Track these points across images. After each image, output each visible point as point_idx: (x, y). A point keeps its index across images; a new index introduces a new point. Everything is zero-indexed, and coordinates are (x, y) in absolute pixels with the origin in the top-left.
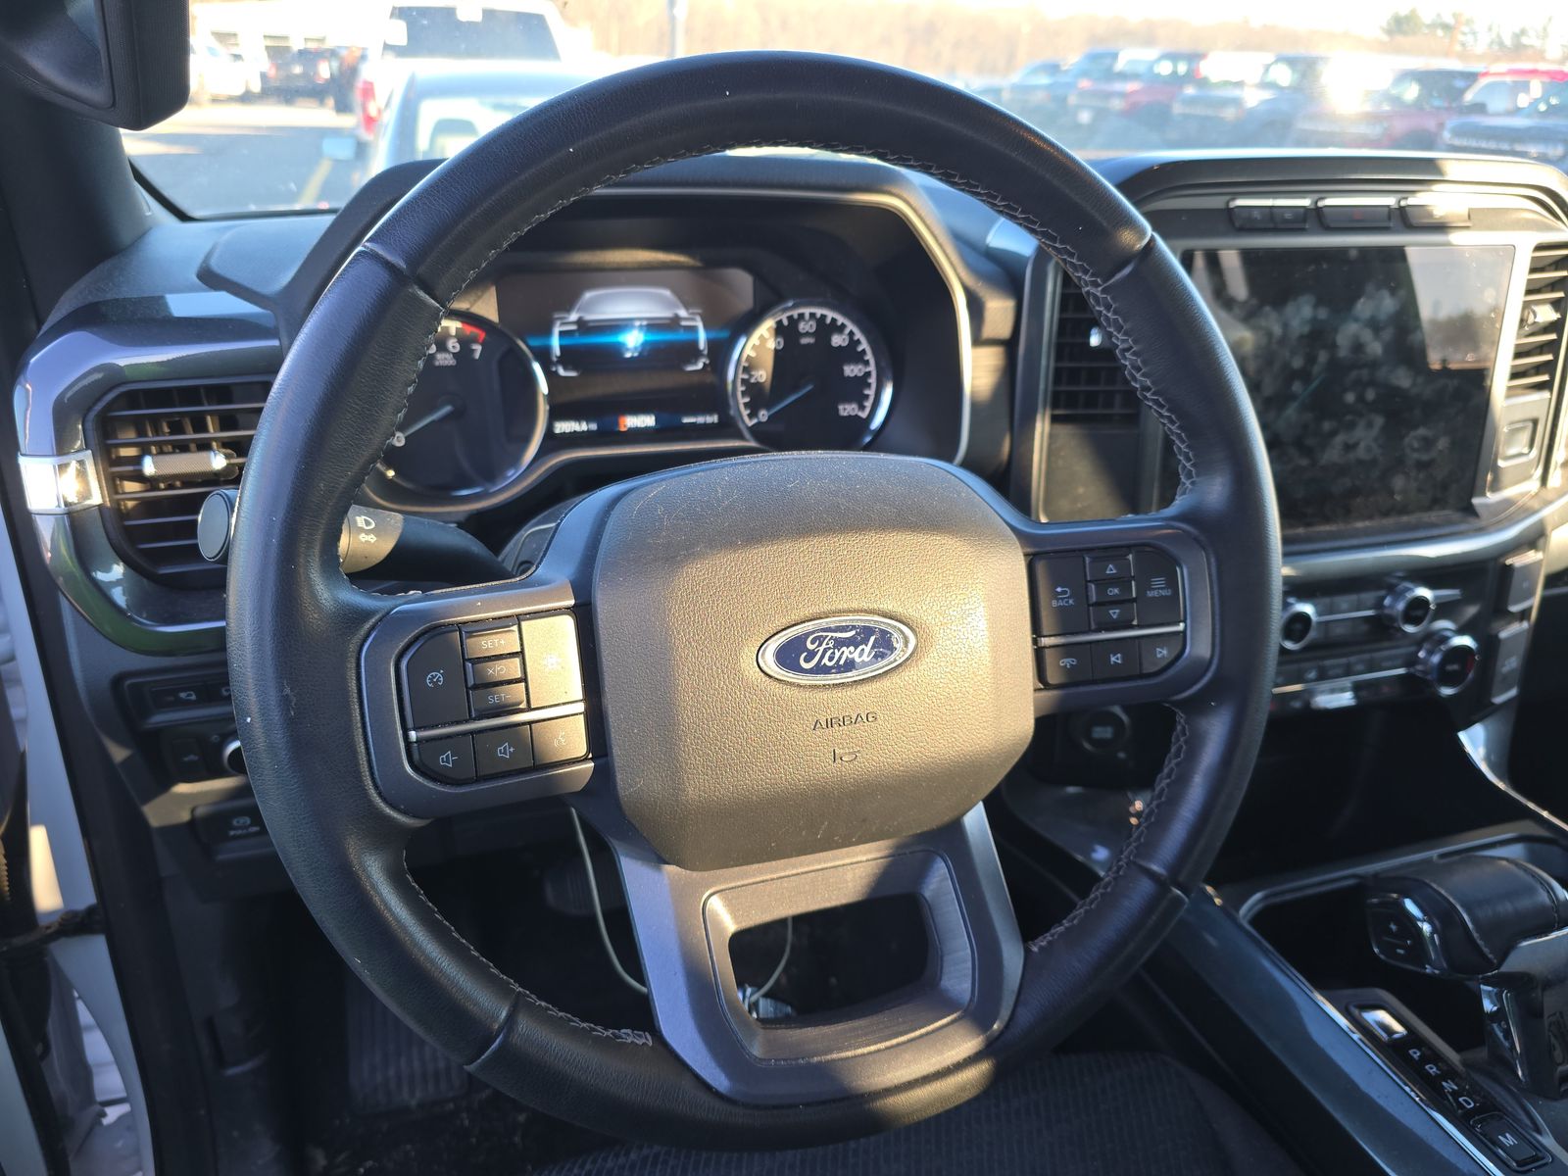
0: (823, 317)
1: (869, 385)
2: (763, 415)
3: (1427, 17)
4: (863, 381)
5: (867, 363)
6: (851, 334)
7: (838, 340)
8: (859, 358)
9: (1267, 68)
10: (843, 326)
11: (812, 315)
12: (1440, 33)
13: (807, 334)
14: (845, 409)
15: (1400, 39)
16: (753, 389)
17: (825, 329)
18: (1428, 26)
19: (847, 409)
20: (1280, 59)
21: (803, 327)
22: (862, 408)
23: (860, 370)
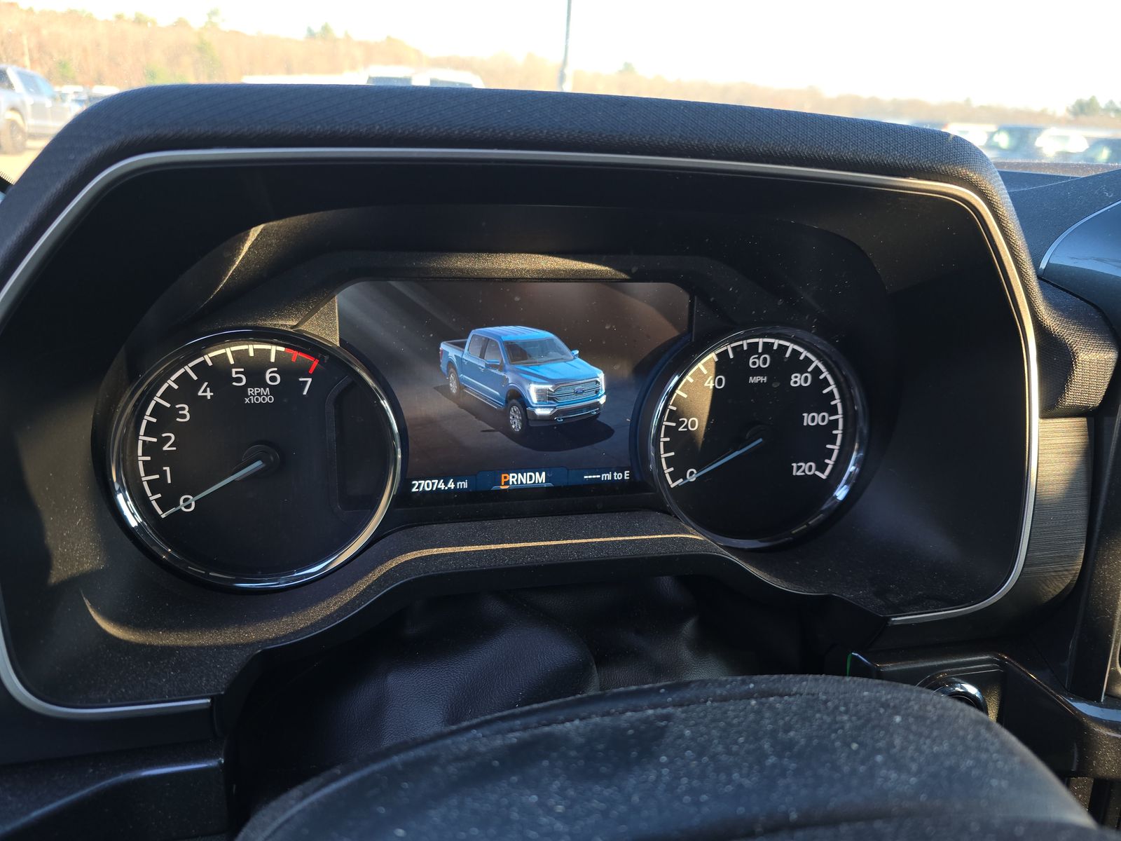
0: (783, 349)
1: (833, 440)
2: (692, 476)
3: (1103, 103)
4: (826, 433)
5: (833, 411)
6: (817, 371)
7: (797, 380)
8: (824, 404)
9: (991, 135)
10: (808, 362)
11: (768, 347)
12: (1113, 115)
13: (759, 371)
14: (799, 468)
15: (1082, 118)
16: (681, 441)
17: (783, 365)
18: (1104, 110)
19: (803, 469)
20: (1000, 129)
21: (755, 362)
22: (822, 468)
23: (823, 418)
